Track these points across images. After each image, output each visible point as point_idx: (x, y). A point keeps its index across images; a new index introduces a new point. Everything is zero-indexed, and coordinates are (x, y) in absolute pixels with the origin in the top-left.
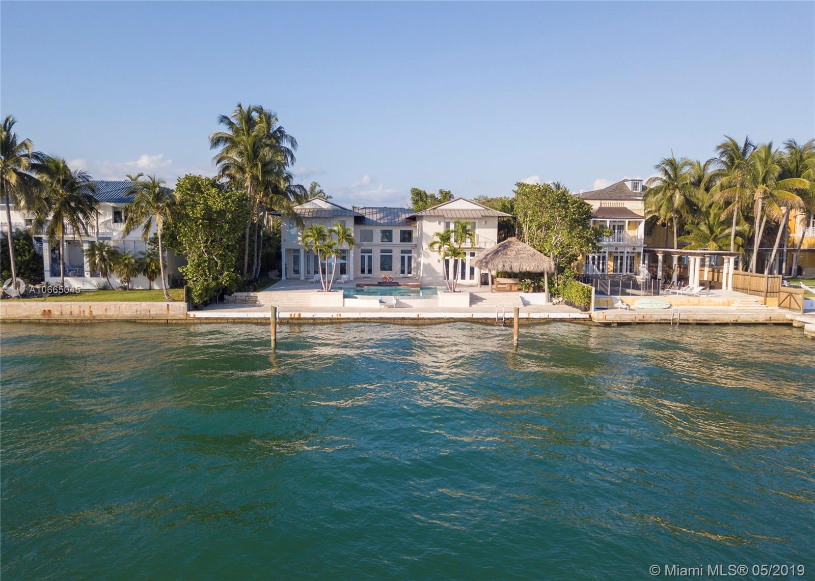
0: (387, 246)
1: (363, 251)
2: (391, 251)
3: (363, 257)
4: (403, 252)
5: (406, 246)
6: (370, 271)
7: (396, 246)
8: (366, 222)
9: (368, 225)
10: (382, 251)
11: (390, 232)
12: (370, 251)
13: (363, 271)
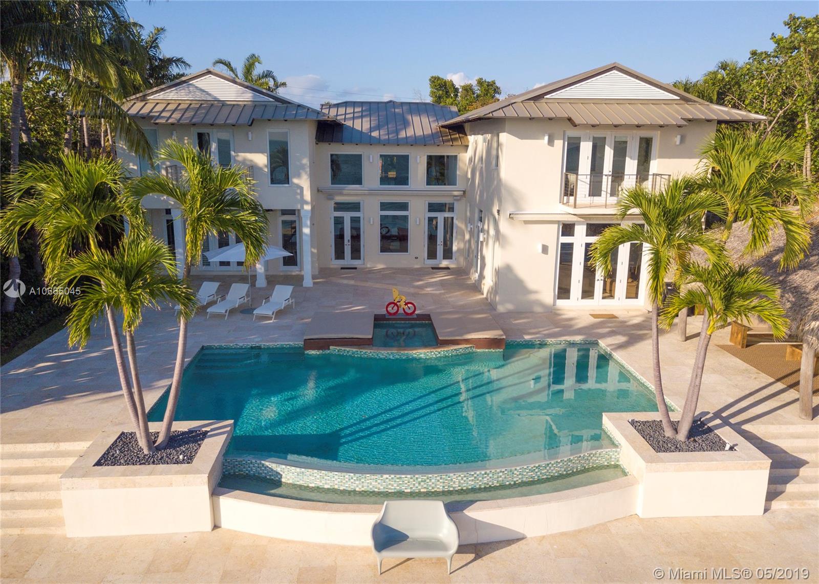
0: (394, 193)
1: (340, 207)
2: (404, 206)
3: (339, 222)
4: (433, 207)
5: (441, 193)
6: (356, 253)
7: (418, 194)
8: (346, 134)
9: (351, 142)
10: (384, 206)
11: (404, 161)
12: (356, 207)
13: (340, 254)
